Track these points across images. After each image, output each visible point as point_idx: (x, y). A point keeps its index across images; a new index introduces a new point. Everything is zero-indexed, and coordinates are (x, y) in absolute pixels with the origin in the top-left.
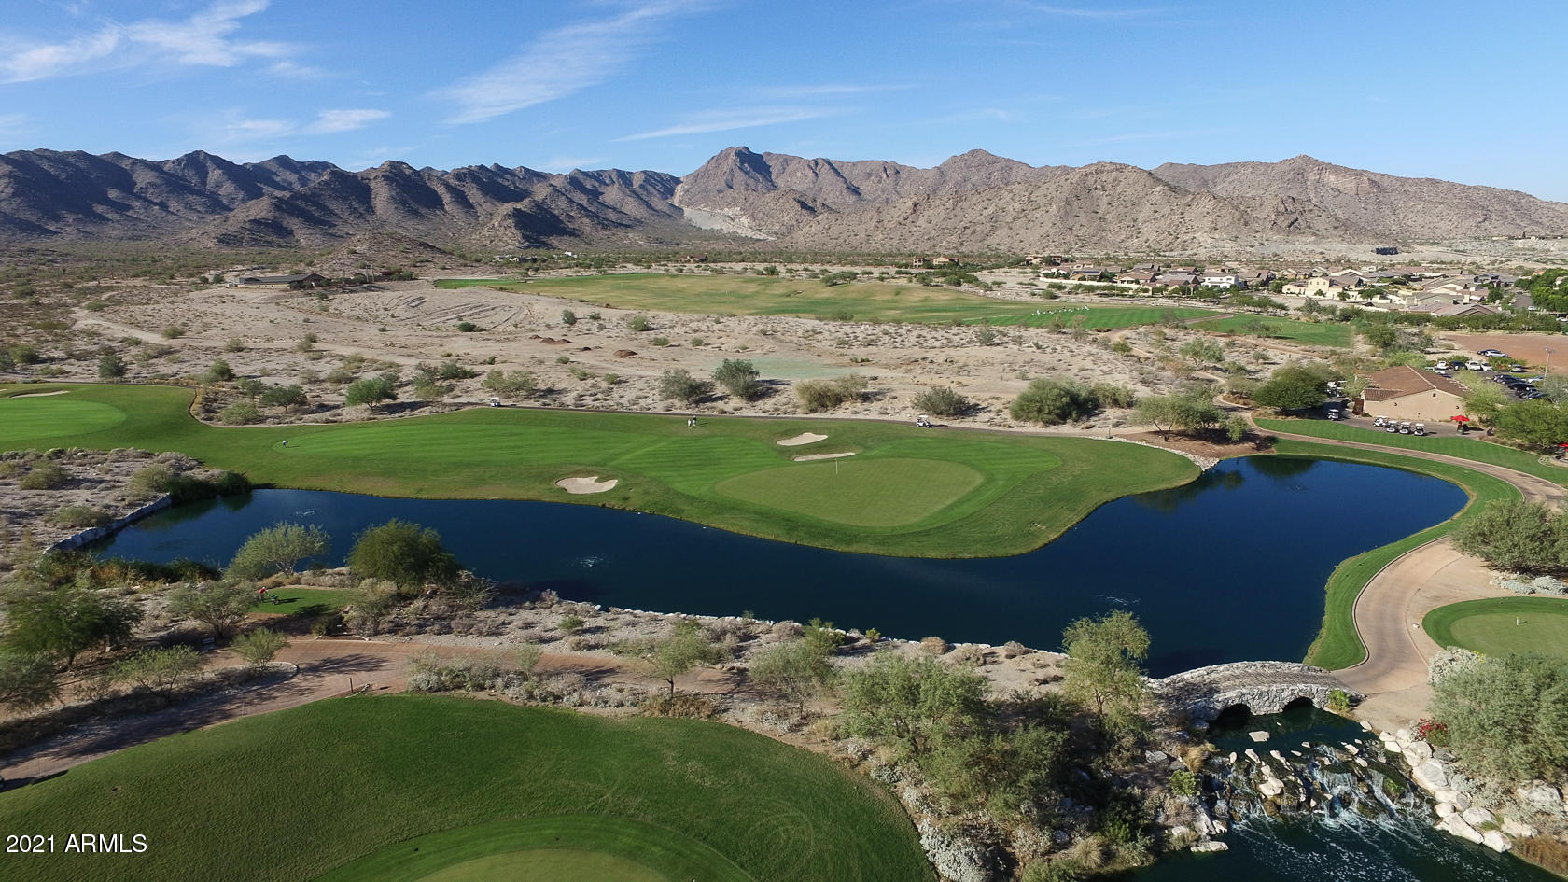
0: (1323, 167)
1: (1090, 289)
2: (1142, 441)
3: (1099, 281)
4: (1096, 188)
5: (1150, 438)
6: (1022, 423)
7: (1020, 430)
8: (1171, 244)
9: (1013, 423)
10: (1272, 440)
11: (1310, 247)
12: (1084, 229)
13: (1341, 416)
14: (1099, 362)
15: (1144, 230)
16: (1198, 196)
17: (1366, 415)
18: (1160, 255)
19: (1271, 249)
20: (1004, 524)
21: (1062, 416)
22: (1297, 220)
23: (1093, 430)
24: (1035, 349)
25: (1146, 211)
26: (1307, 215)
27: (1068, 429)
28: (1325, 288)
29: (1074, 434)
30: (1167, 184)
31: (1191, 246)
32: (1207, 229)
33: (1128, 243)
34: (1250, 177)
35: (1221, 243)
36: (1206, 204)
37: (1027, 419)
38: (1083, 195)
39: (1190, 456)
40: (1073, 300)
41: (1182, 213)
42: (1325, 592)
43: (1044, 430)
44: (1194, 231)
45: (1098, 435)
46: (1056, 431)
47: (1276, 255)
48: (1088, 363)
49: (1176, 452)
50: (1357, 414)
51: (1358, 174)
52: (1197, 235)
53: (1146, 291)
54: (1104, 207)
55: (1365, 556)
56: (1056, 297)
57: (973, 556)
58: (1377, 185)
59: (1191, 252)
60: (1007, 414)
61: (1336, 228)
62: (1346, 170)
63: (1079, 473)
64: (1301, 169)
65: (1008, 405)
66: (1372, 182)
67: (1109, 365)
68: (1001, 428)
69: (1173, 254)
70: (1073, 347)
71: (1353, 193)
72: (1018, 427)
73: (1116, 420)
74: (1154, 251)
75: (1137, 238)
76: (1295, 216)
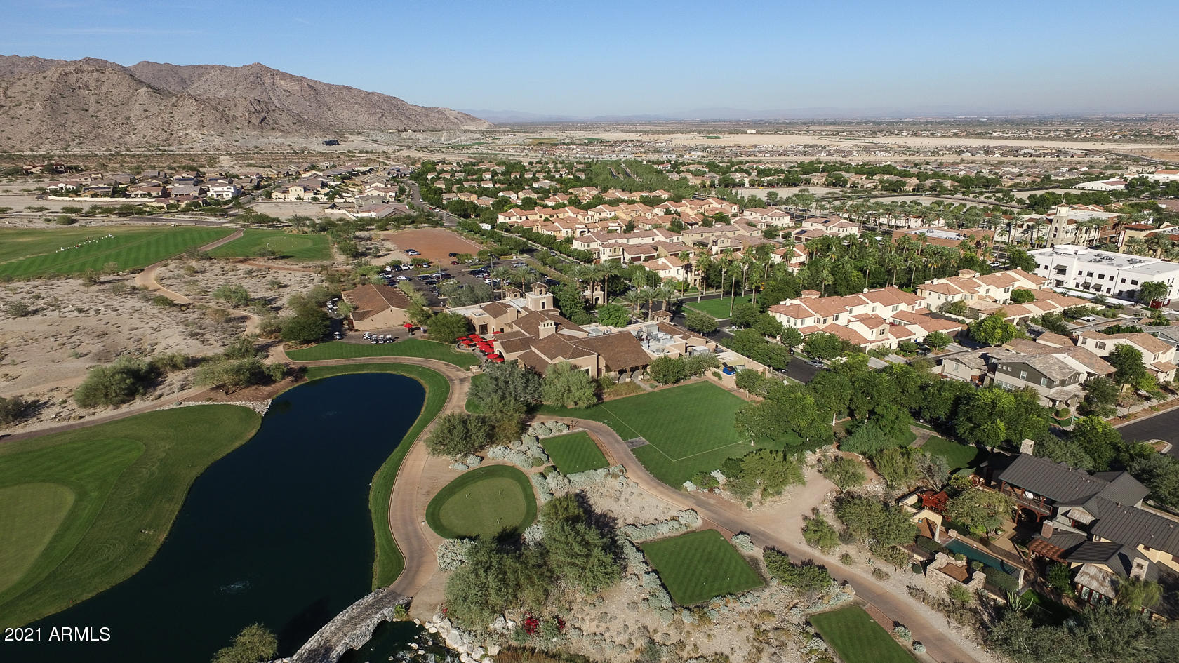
0: (275, 73)
1: (108, 211)
2: (208, 400)
3: (113, 196)
4: (79, 87)
5: (212, 394)
6: (92, 410)
7: (92, 418)
8: (167, 139)
9: (83, 412)
10: (303, 370)
11: (280, 141)
12: (77, 127)
13: (343, 335)
14: (146, 319)
15: (139, 127)
16: (181, 99)
17: (357, 330)
18: (160, 150)
19: (252, 143)
20: (114, 545)
21: (130, 394)
22: (265, 118)
23: (162, 399)
24: (76, 313)
25: (135, 111)
26: (271, 113)
27: (139, 405)
28: (301, 193)
29: (146, 408)
30: (149, 86)
31: (186, 141)
32: (196, 127)
33: (127, 139)
34: (220, 77)
35: (211, 139)
36: (189, 106)
37: (95, 405)
38: (68, 93)
39: (249, 405)
40: (93, 224)
41: (171, 113)
42: (370, 512)
43: (116, 412)
44: (186, 128)
45: (167, 403)
46: (128, 410)
47: (257, 147)
48: (135, 322)
49: (238, 403)
50: (351, 330)
51: (301, 80)
52: (189, 132)
53: (161, 208)
54: (92, 107)
55: (384, 468)
56: (73, 221)
57: (94, 594)
58: (314, 89)
59: (187, 147)
60: (72, 404)
61: (294, 124)
62: (291, 76)
63: (164, 455)
64: (258, 74)
65: (70, 394)
66: (311, 87)
67: (156, 320)
68: (71, 422)
69: (171, 148)
70: (116, 304)
71: (299, 94)
72: (89, 415)
73: (180, 383)
74: (154, 146)
75: (134, 134)
76: (264, 114)
